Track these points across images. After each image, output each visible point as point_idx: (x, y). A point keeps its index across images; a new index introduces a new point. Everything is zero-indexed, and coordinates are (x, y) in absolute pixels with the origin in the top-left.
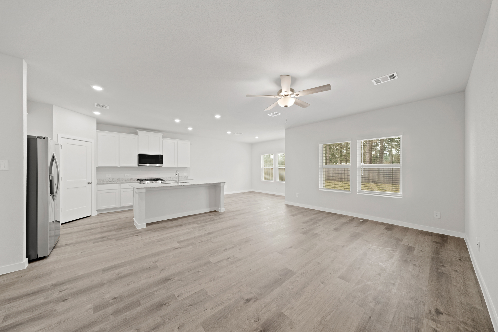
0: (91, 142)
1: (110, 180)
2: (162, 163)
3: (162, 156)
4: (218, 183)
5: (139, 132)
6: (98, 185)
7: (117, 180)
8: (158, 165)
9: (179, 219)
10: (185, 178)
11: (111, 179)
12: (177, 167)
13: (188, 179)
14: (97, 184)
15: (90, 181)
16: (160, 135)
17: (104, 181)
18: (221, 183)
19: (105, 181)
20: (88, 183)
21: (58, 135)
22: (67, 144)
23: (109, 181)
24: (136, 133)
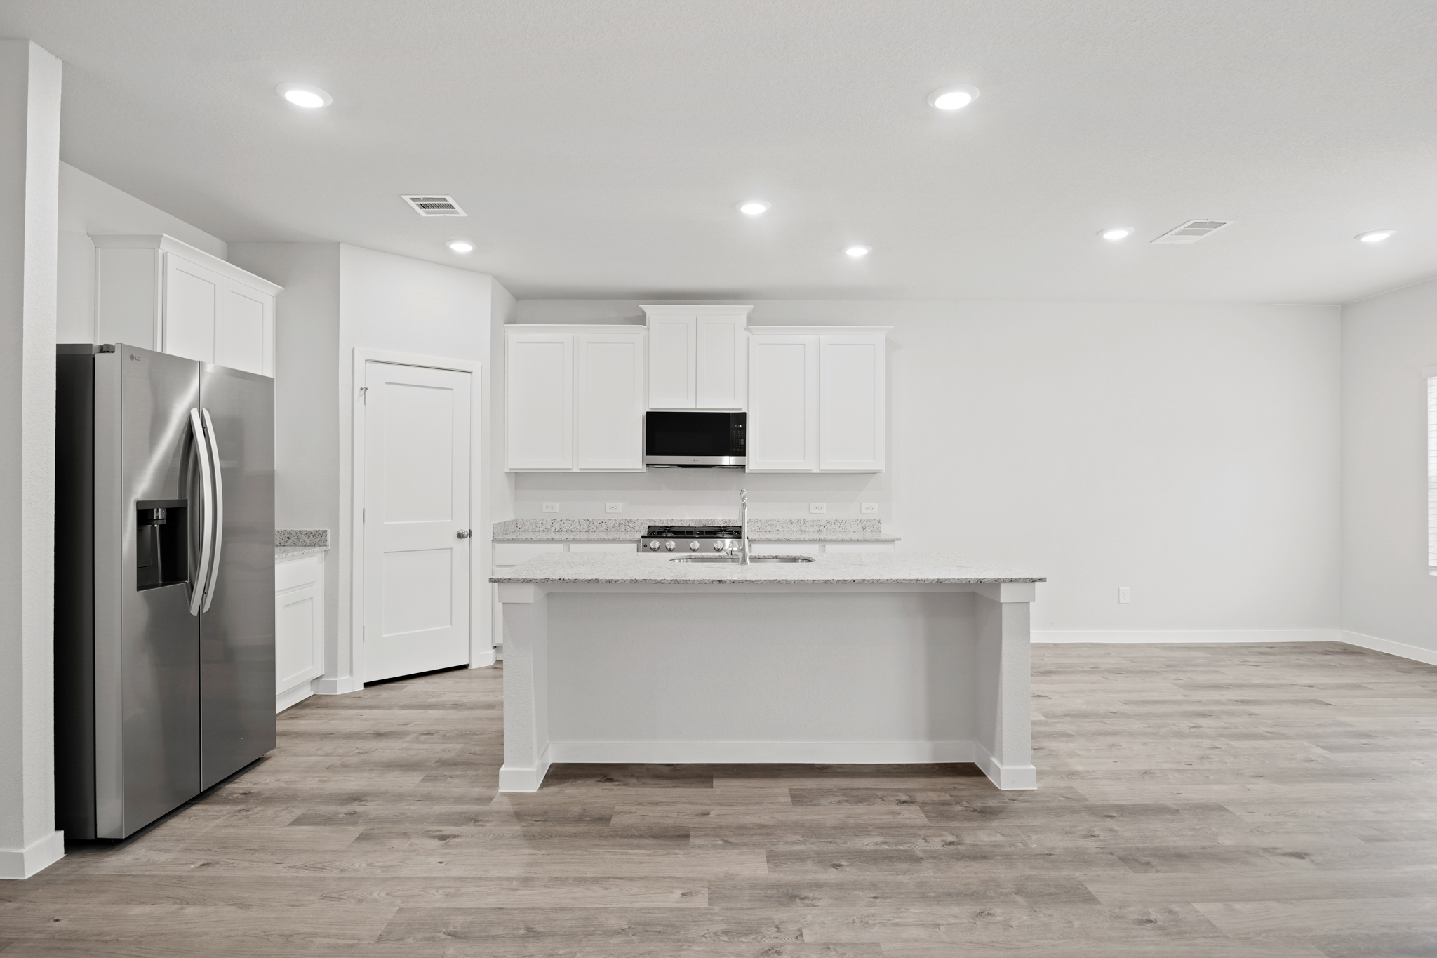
0: (470, 372)
1: (557, 526)
2: (741, 452)
3: (741, 418)
4: (980, 581)
5: (650, 309)
6: (498, 546)
7: (577, 526)
8: (727, 460)
9: (719, 777)
10: (864, 529)
11: (559, 520)
12: (815, 471)
13: (882, 537)
14: (493, 541)
15: (465, 529)
16: (739, 313)
17: (537, 529)
18: (1003, 586)
19: (541, 529)
20: (460, 536)
21: (353, 351)
22: (387, 383)
23: (553, 529)
24: (641, 319)
